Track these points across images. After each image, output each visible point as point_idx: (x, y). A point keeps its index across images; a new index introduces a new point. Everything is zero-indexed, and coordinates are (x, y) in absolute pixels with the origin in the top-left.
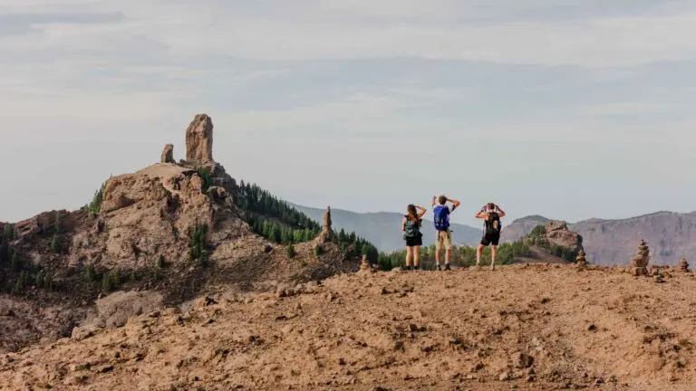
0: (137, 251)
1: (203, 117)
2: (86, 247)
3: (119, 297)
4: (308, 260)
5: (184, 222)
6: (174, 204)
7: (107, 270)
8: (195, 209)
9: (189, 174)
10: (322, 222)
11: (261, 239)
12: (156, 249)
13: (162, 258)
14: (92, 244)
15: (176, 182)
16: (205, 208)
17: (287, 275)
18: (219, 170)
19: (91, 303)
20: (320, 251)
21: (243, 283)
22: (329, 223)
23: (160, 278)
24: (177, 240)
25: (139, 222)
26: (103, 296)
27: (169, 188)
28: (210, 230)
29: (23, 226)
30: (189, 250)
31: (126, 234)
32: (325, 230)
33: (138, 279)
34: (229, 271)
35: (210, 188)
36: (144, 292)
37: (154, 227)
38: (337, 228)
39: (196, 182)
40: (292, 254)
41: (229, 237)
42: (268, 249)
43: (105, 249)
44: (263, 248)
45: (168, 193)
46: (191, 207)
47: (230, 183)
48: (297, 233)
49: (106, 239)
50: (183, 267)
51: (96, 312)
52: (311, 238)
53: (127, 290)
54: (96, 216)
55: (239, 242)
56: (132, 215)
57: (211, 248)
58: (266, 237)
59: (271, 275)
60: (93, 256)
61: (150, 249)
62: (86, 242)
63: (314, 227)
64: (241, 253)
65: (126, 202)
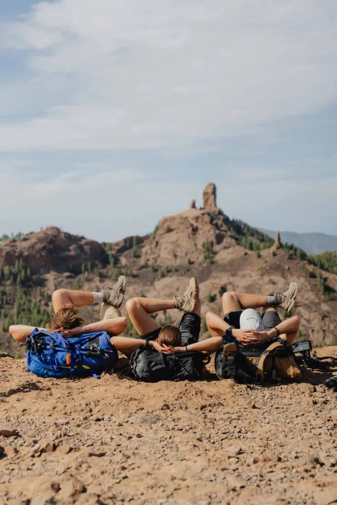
0: (175, 256)
1: (211, 184)
2: (150, 254)
3: (167, 280)
4: (267, 259)
5: (201, 239)
6: (195, 230)
7: (160, 266)
8: (207, 233)
9: (203, 214)
10: (276, 239)
11: (242, 248)
12: (186, 254)
13: (189, 260)
14: (153, 253)
15: (197, 218)
16: (212, 232)
17: (256, 268)
18: (220, 213)
19: (152, 284)
20: (274, 254)
21: (233, 272)
22: (279, 239)
23: (188, 270)
24: (197, 250)
25: (177, 241)
26: (159, 280)
27: (193, 222)
28: (214, 243)
29: (117, 244)
30: (204, 255)
31: (170, 247)
32: (277, 243)
33: (177, 271)
34: (225, 266)
35: (214, 222)
36: (180, 278)
37: (185, 243)
38: (283, 241)
39: (207, 218)
40: (259, 256)
41: (225, 248)
42: (246, 254)
43: (159, 256)
44: (244, 253)
45: (192, 225)
46: (204, 232)
47: (226, 220)
48: (262, 245)
49: (160, 250)
50: (200, 264)
51: (155, 289)
52: (269, 247)
53: (171, 277)
54: (154, 238)
55: (230, 250)
56: (173, 236)
57: (215, 253)
58: (245, 247)
59: (248, 268)
60: (154, 259)
61: (183, 255)
62: (149, 252)
63: (271, 241)
64: (232, 256)
65: (169, 230)
